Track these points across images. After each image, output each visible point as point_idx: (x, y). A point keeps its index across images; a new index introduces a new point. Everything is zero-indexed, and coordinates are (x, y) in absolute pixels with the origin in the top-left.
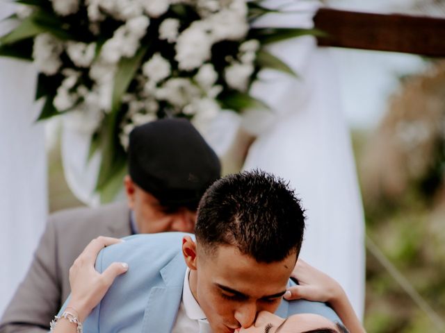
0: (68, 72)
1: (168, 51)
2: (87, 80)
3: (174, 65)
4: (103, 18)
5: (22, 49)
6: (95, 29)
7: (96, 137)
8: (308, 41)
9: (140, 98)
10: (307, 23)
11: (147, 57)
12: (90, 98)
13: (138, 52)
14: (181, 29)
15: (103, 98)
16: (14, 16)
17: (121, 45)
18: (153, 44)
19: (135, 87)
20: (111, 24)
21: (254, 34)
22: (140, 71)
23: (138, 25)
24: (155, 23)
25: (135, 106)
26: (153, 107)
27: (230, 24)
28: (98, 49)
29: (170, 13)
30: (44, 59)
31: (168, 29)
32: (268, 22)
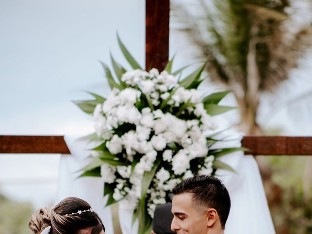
0: (119, 181)
1: (168, 166)
2: (129, 185)
3: (172, 172)
4: (134, 153)
5: (96, 172)
6: (131, 159)
7: (135, 211)
8: (240, 153)
9: (156, 191)
11: (158, 170)
12: (131, 192)
13: (153, 168)
14: (174, 154)
15: (137, 192)
16: (91, 156)
17: (144, 165)
18: (161, 163)
19: (152, 185)
20: (138, 156)
21: (211, 153)
22: (155, 177)
23: (152, 156)
24: (160, 154)
25: (154, 195)
26: (163, 194)
27: (198, 150)
28: (133, 169)
29: (167, 148)
30: (107, 175)
31: (167, 156)
32: (217, 146)
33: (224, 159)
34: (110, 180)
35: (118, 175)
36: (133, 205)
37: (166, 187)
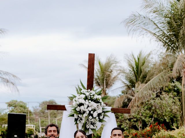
0: (79, 118)
1: (92, 115)
2: (81, 119)
3: (93, 117)
5: (73, 115)
6: (82, 113)
7: (83, 126)
8: (111, 112)
9: (88, 121)
10: (110, 110)
11: (89, 116)
12: (82, 121)
13: (88, 115)
14: (94, 112)
15: (83, 121)
16: (72, 111)
17: (85, 115)
18: (90, 114)
19: (88, 120)
20: (84, 112)
21: (103, 112)
22: (88, 118)
23: (88, 112)
24: (90, 112)
25: (88, 122)
26: (90, 122)
27: (100, 111)
28: (82, 115)
29: (92, 110)
30: (76, 116)
31: (92, 112)
32: (105, 110)
33: (107, 114)
34: (76, 118)
35: (78, 117)
36: (82, 125)
37: (91, 121)
